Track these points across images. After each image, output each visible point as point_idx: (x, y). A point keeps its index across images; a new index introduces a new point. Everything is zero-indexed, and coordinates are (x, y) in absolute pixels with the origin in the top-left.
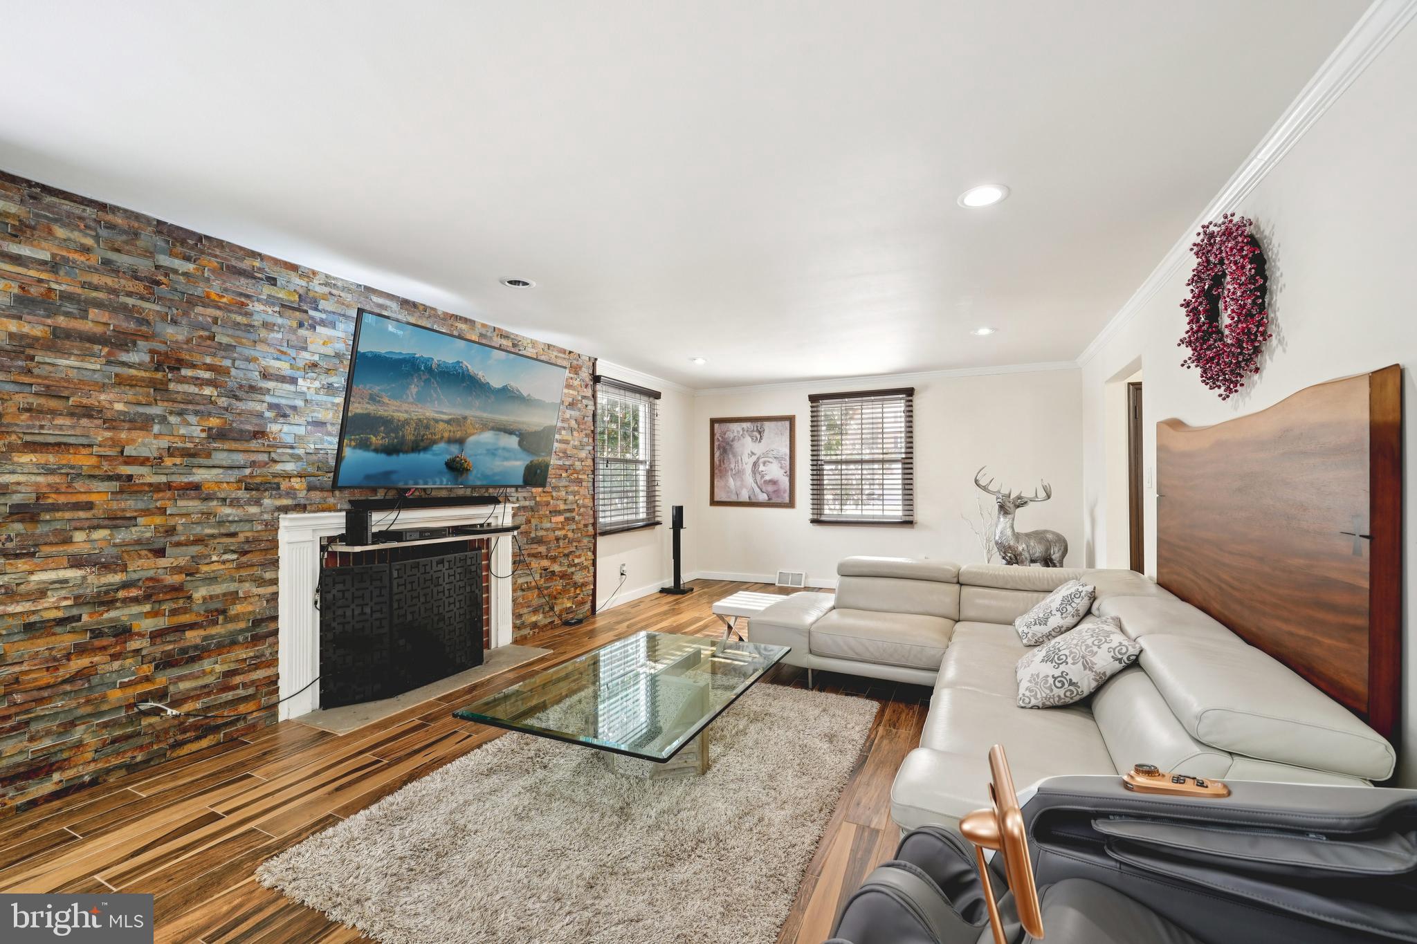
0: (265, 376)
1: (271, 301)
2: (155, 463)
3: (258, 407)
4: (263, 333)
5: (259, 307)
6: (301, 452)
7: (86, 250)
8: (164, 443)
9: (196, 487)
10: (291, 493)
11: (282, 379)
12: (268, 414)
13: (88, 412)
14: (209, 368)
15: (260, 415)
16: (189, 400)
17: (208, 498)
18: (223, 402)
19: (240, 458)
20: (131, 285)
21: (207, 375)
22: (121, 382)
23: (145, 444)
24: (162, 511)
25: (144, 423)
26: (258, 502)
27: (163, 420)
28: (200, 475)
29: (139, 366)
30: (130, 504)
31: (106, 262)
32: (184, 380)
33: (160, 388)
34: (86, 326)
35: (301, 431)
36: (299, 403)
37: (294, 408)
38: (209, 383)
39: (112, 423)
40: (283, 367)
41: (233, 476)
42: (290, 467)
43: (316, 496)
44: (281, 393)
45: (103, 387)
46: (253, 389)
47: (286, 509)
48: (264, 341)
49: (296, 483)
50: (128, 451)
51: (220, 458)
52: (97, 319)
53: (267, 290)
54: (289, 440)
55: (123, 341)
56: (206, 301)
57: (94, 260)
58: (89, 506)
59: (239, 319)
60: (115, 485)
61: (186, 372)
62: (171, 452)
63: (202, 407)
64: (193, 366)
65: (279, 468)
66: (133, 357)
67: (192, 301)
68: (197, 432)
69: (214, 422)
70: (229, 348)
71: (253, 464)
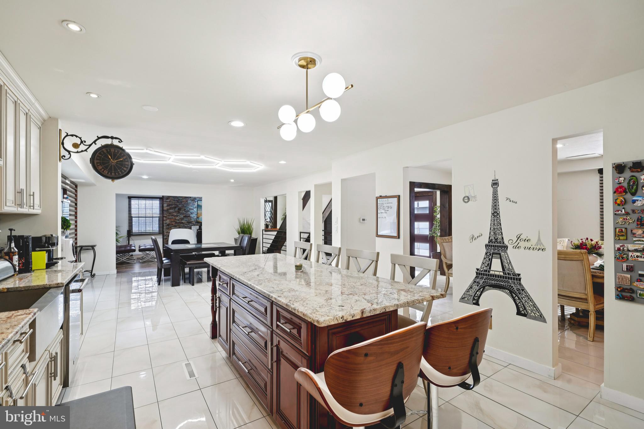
0: (190, 209)
1: (190, 200)
2: (178, 220)
3: (189, 213)
4: (189, 204)
5: (189, 201)
6: (194, 218)
7: (172, 199)
8: (179, 218)
9: (182, 223)
10: (193, 223)
11: (192, 209)
12: (190, 214)
13: (173, 215)
14: (184, 209)
15: (189, 214)
16: (182, 213)
17: (184, 224)
18: (185, 213)
19: (187, 219)
20: (176, 202)
21: (183, 210)
22: (175, 212)
23: (177, 218)
24: (179, 225)
25: (177, 216)
26: (189, 225)
27: (179, 215)
28: (183, 221)
29: (177, 210)
30: (176, 224)
31: (174, 200)
32: (181, 211)
33: (179, 212)
34: (172, 207)
35: (194, 215)
36: (194, 212)
37: (193, 213)
38: (183, 211)
39: (175, 216)
40: (192, 208)
41: (186, 221)
42: (193, 220)
43: (196, 224)
44: (192, 211)
45: (174, 213)
46: (188, 211)
47: (192, 225)
48: (190, 205)
49: (194, 222)
50: (176, 219)
51: (185, 219)
52: (173, 206)
53: (190, 199)
54: (193, 217)
55: (175, 208)
56: (183, 202)
57: (173, 200)
58: (173, 225)
59: (187, 203)
60: (175, 223)
61: (181, 210)
62: (180, 219)
63: (183, 214)
64: (182, 209)
65: (191, 220)
66: (176, 209)
67: (182, 202)
68: (182, 216)
69: (184, 215)
70: (186, 207)
71: (189, 220)
